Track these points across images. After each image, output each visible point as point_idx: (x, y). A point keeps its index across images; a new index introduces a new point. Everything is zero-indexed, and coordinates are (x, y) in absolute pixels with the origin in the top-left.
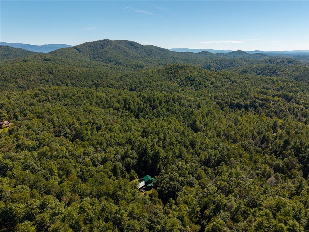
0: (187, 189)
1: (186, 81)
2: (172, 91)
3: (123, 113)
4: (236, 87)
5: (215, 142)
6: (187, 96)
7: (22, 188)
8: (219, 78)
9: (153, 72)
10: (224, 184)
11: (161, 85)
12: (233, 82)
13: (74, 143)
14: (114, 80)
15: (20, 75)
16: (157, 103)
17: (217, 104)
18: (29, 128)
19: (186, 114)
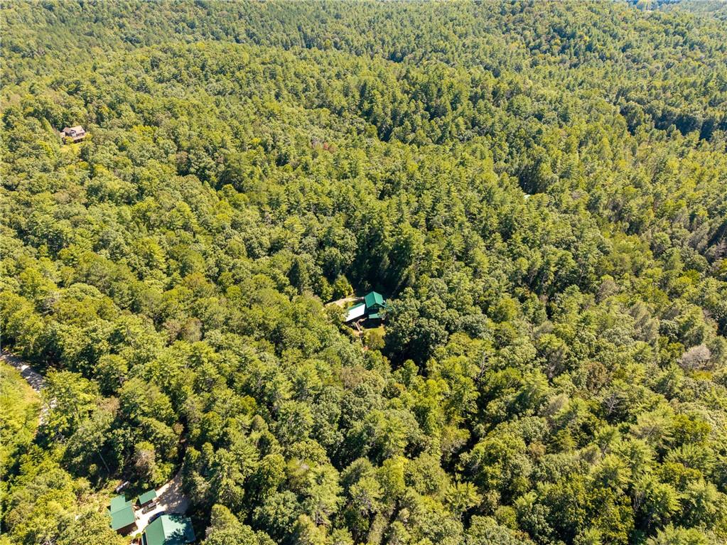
0: (458, 343)
1: (550, 36)
2: (503, 66)
3: (352, 124)
4: (697, 64)
5: (574, 226)
6: (540, 85)
7: (82, 291)
8: (652, 33)
9: (461, 8)
10: (557, 343)
11: (473, 47)
12: (692, 48)
13: (220, 193)
14: (353, 27)
15: (130, 8)
16: (446, 100)
17: (622, 113)
18: (122, 149)
19: (521, 138)
